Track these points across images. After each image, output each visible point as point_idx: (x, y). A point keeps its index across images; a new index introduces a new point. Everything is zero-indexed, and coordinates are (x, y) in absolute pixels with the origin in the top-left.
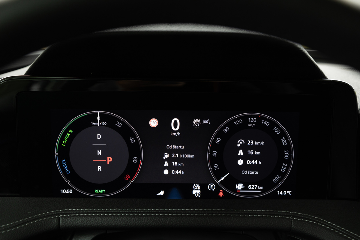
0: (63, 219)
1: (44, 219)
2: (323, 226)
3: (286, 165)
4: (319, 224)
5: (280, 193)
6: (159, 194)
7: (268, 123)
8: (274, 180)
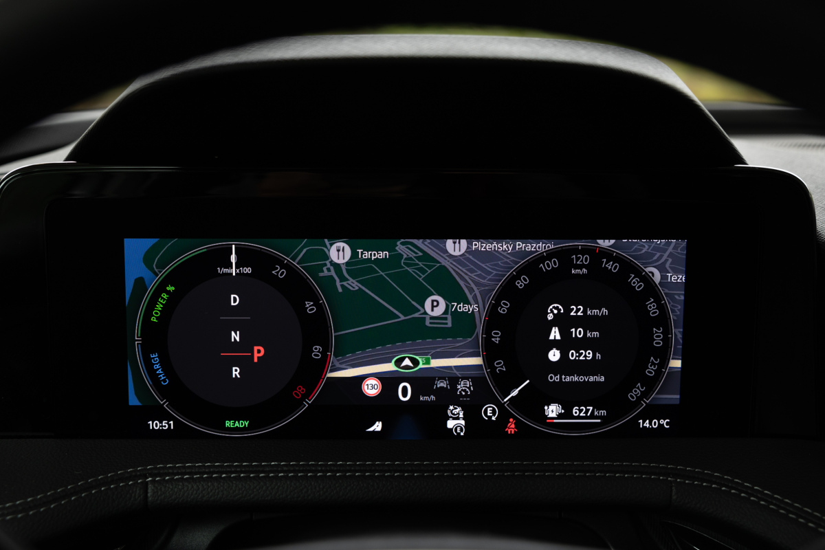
0: (154, 486)
1: (112, 486)
2: (743, 495)
3: (657, 361)
4: (733, 491)
5: (645, 425)
6: (371, 429)
7: (616, 266)
8: (631, 396)
